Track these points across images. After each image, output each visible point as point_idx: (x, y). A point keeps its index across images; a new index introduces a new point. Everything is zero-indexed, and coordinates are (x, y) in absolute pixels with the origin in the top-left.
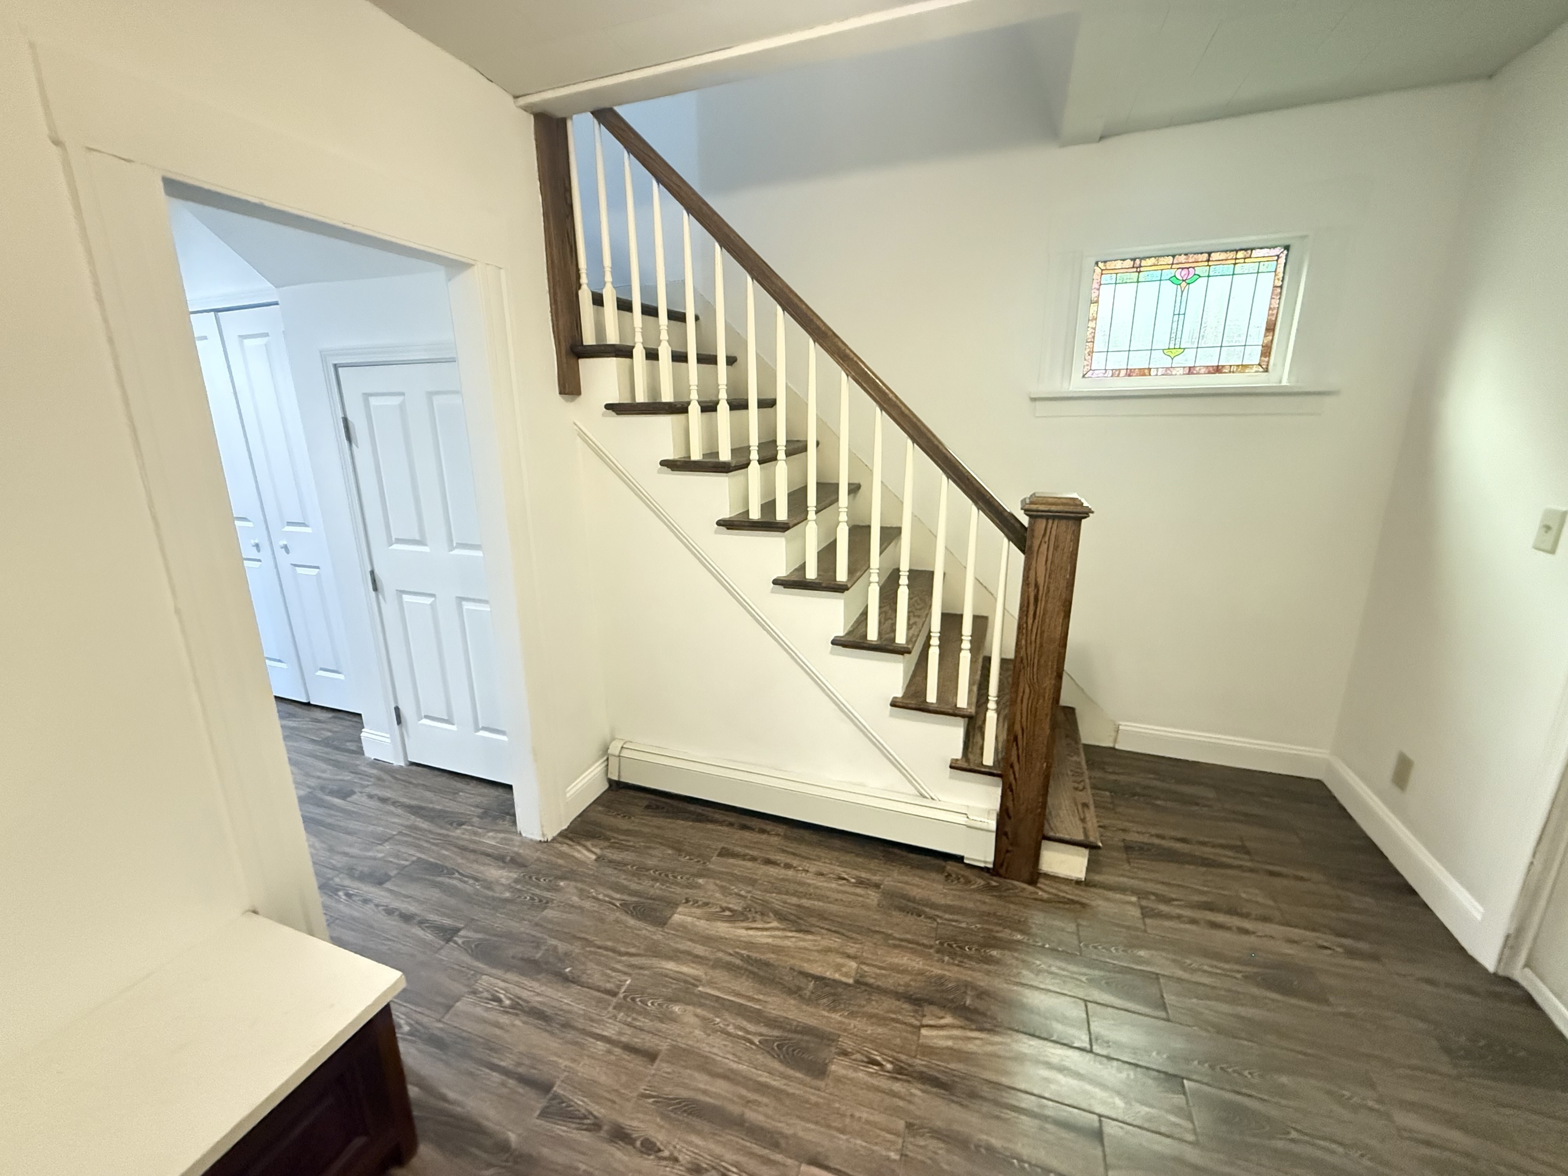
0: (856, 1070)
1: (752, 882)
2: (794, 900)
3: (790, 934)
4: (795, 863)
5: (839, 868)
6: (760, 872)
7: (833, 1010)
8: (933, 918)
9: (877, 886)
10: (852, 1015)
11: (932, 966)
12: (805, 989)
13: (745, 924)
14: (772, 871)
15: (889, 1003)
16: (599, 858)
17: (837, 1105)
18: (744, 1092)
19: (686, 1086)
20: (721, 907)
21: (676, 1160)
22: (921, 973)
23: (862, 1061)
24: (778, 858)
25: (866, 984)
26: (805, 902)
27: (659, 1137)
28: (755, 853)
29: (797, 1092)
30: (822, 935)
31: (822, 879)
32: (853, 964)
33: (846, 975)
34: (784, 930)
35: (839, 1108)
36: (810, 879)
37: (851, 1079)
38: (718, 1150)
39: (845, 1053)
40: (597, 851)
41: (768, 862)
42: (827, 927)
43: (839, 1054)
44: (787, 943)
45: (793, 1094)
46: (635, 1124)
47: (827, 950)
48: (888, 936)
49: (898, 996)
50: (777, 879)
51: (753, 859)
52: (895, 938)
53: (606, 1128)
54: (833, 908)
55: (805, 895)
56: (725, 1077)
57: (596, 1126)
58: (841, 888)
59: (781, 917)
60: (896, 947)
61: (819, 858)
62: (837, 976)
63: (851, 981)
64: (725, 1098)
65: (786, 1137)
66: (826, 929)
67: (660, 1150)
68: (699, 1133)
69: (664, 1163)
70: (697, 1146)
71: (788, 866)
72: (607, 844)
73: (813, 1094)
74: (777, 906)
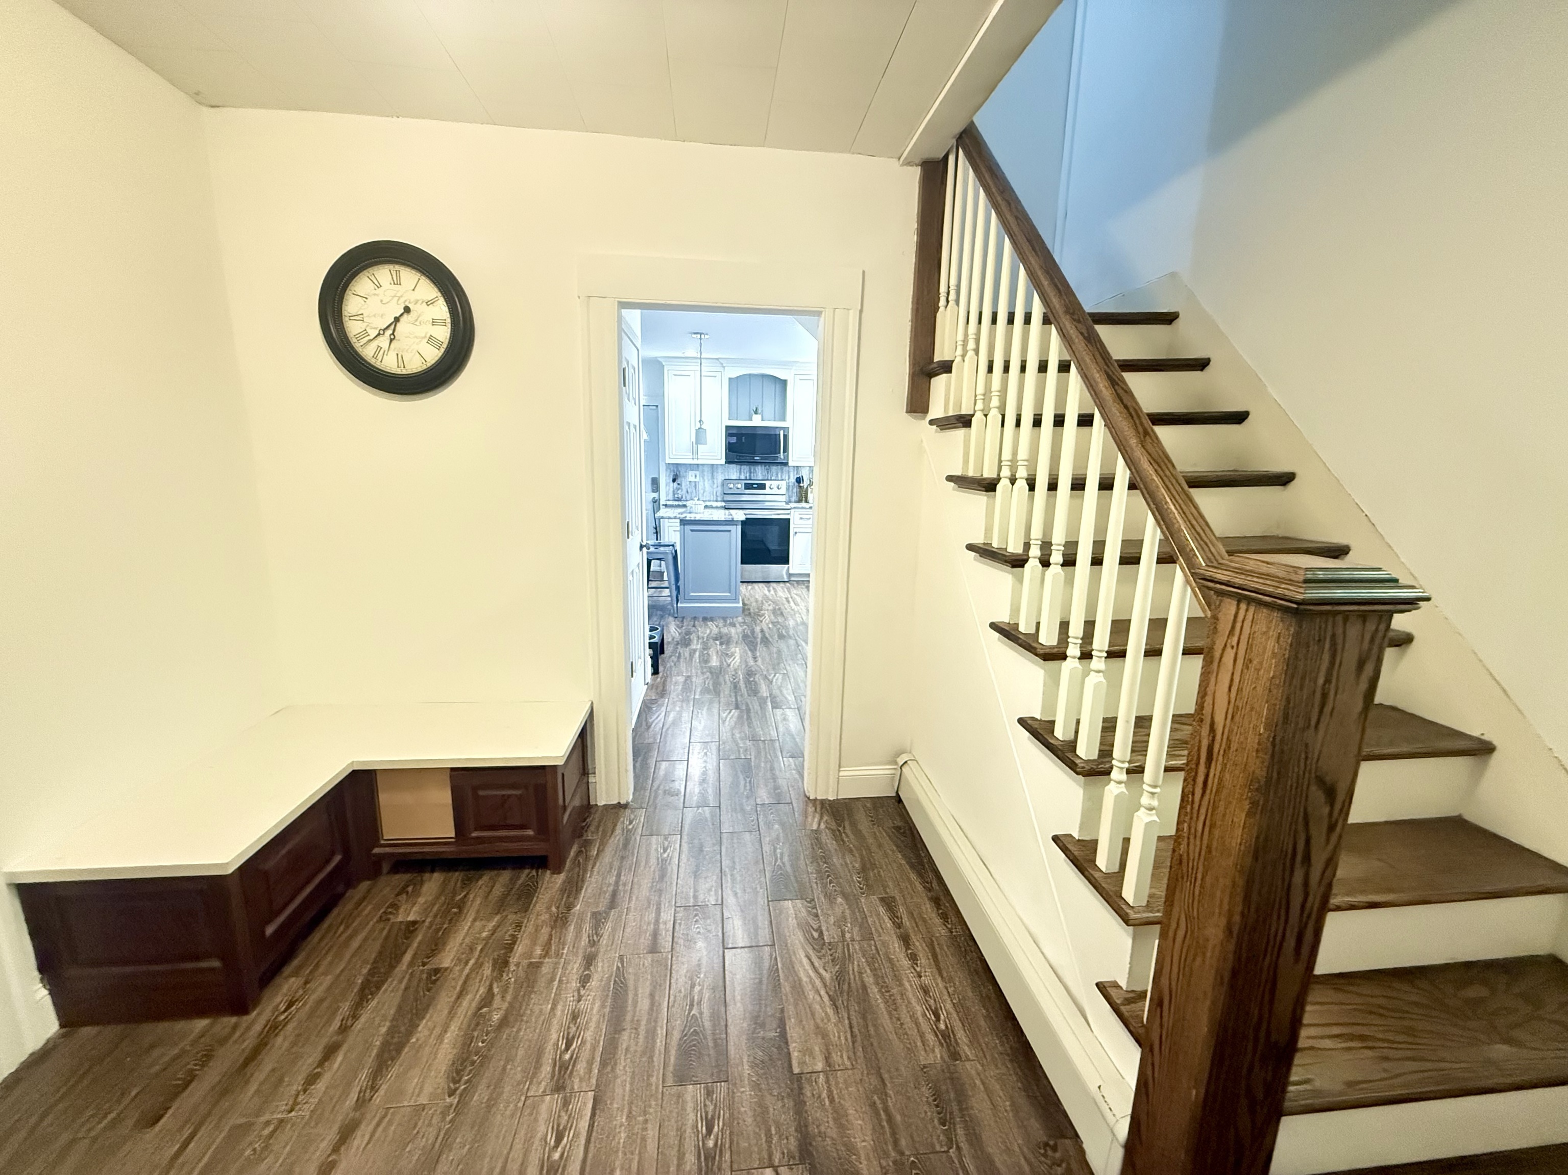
0: (695, 1109)
1: (867, 936)
2: (869, 979)
3: (823, 992)
4: (923, 960)
5: (949, 1006)
6: (885, 938)
7: (753, 1065)
8: (950, 1142)
9: (955, 1055)
10: (756, 1086)
11: (868, 1159)
12: (764, 1030)
13: (811, 952)
14: (896, 946)
15: (787, 1119)
16: (817, 831)
17: (653, 1103)
18: (644, 1023)
19: (636, 981)
20: (820, 927)
21: (579, 1001)
22: (851, 1149)
23: (707, 1113)
24: (917, 944)
25: (801, 1088)
26: (874, 990)
27: (594, 983)
28: (906, 921)
29: (656, 1064)
30: (840, 1020)
31: (920, 994)
32: (820, 1066)
33: (802, 1063)
34: (825, 986)
35: (650, 1106)
36: (910, 984)
37: (684, 1109)
38: (593, 1025)
39: (709, 1093)
40: (823, 826)
41: (905, 940)
42: (854, 1022)
43: (706, 1088)
44: (811, 995)
45: (653, 1061)
46: (600, 964)
47: (823, 1034)
48: (884, 1096)
49: (803, 1129)
50: (887, 954)
51: (899, 926)
52: (884, 1102)
53: (593, 949)
54: (885, 1020)
55: (884, 989)
56: (652, 1004)
57: (592, 943)
58: (921, 1019)
59: (840, 977)
60: (873, 1105)
61: (948, 980)
62: (795, 1054)
63: (796, 1070)
64: (635, 1012)
65: (613, 1069)
66: (850, 1023)
67: (584, 987)
68: (603, 1006)
69: (576, 994)
70: (592, 1009)
71: (913, 958)
72: (834, 826)
73: (658, 1078)
74: (853, 968)
